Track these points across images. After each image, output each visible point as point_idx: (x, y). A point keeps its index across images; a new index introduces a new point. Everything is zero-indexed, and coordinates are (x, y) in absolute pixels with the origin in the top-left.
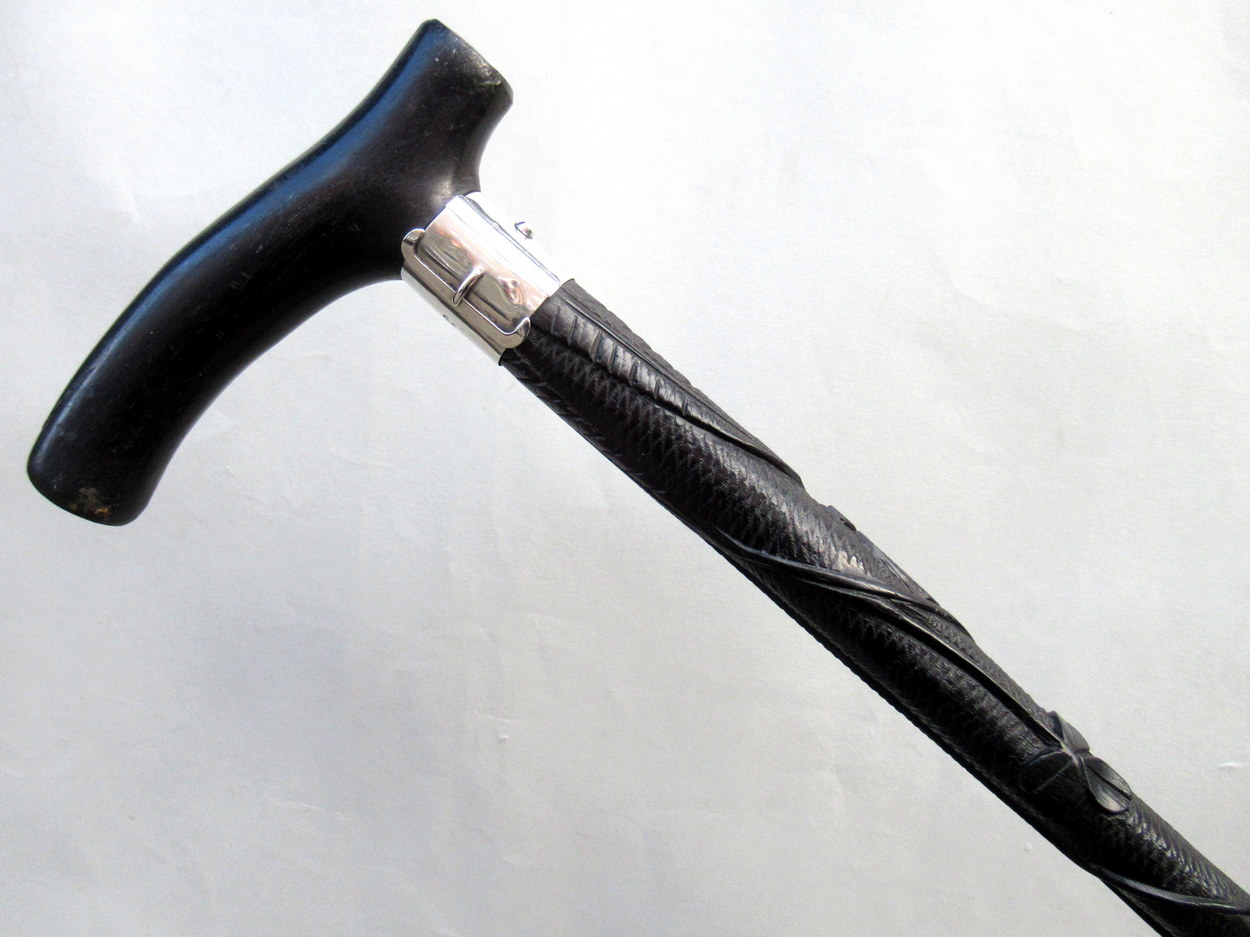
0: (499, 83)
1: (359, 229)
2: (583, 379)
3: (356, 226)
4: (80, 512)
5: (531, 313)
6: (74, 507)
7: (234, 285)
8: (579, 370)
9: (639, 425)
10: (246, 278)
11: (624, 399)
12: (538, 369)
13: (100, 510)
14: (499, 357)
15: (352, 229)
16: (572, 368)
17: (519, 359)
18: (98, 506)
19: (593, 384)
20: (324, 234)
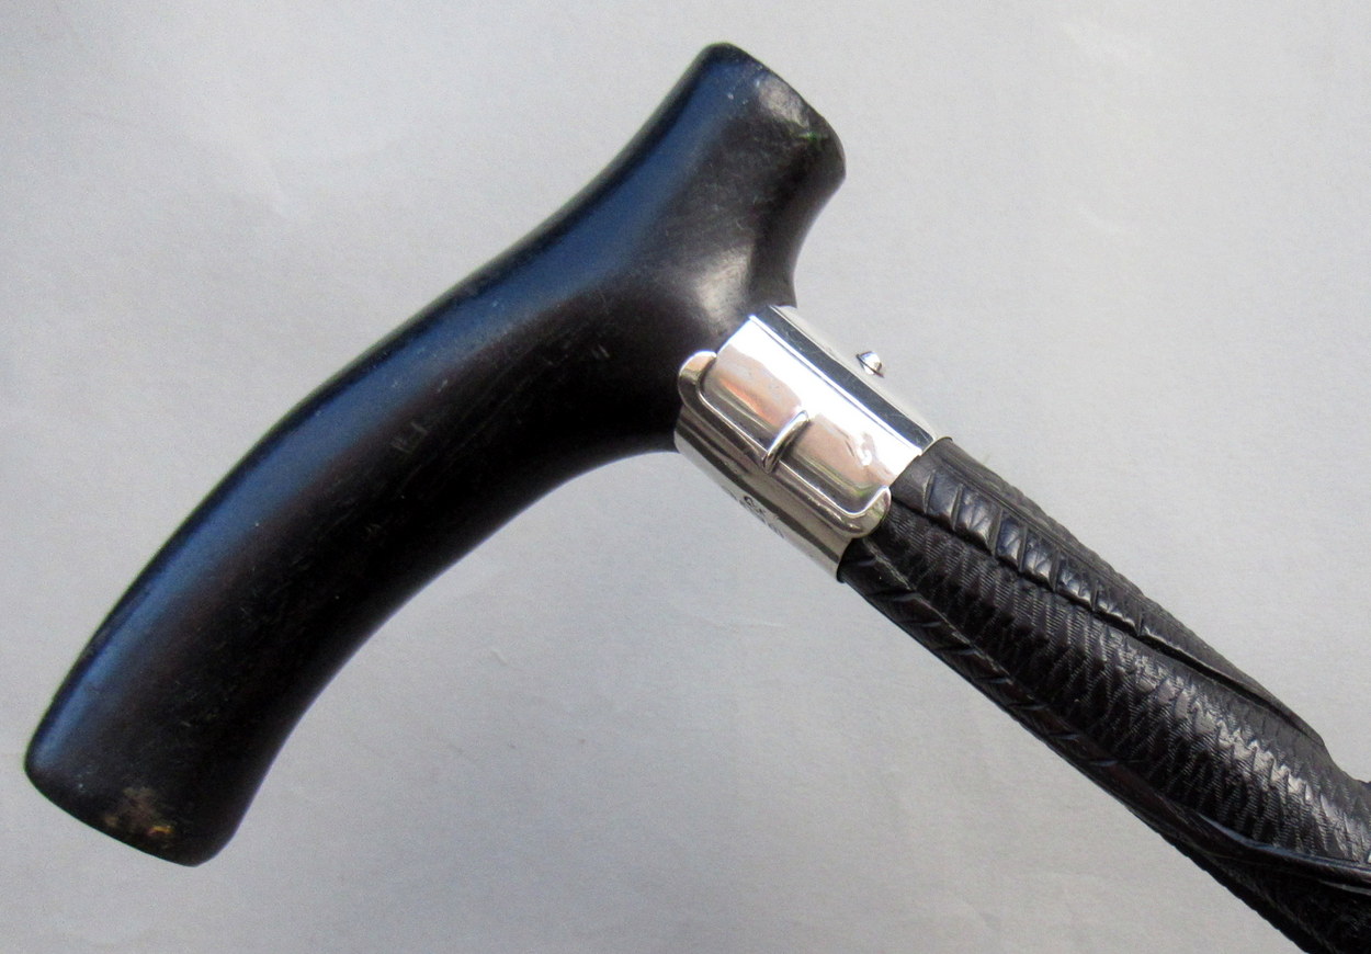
0: (826, 136)
1: (607, 355)
2: (976, 584)
3: (604, 351)
4: (120, 834)
5: (891, 482)
6: (111, 821)
7: (400, 444)
8: (969, 570)
9: (1069, 652)
10: (419, 434)
11: (1043, 613)
12: (904, 572)
13: (158, 828)
14: (835, 566)
15: (597, 356)
16: (959, 567)
17: (872, 557)
18: (155, 821)
19: (992, 591)
20: (550, 363)
